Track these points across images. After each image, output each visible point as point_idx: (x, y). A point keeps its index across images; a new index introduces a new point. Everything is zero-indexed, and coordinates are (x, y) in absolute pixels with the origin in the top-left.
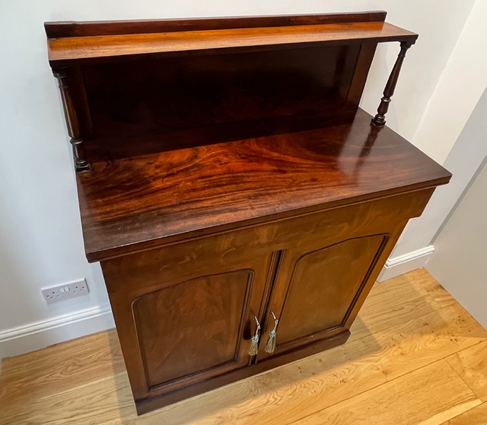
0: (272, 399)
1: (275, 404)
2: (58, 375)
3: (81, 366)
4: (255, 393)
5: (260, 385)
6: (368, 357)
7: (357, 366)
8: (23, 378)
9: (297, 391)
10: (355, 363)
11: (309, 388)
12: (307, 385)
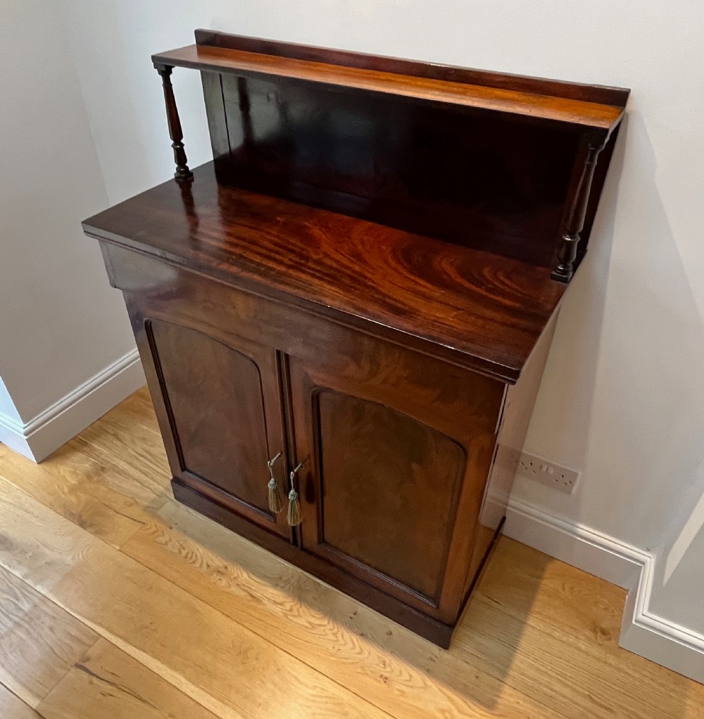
0: (288, 606)
1: (284, 613)
4: (281, 584)
5: (295, 584)
6: (457, 696)
7: (426, 686)
9: (322, 628)
10: (429, 682)
11: (338, 640)
12: (339, 636)
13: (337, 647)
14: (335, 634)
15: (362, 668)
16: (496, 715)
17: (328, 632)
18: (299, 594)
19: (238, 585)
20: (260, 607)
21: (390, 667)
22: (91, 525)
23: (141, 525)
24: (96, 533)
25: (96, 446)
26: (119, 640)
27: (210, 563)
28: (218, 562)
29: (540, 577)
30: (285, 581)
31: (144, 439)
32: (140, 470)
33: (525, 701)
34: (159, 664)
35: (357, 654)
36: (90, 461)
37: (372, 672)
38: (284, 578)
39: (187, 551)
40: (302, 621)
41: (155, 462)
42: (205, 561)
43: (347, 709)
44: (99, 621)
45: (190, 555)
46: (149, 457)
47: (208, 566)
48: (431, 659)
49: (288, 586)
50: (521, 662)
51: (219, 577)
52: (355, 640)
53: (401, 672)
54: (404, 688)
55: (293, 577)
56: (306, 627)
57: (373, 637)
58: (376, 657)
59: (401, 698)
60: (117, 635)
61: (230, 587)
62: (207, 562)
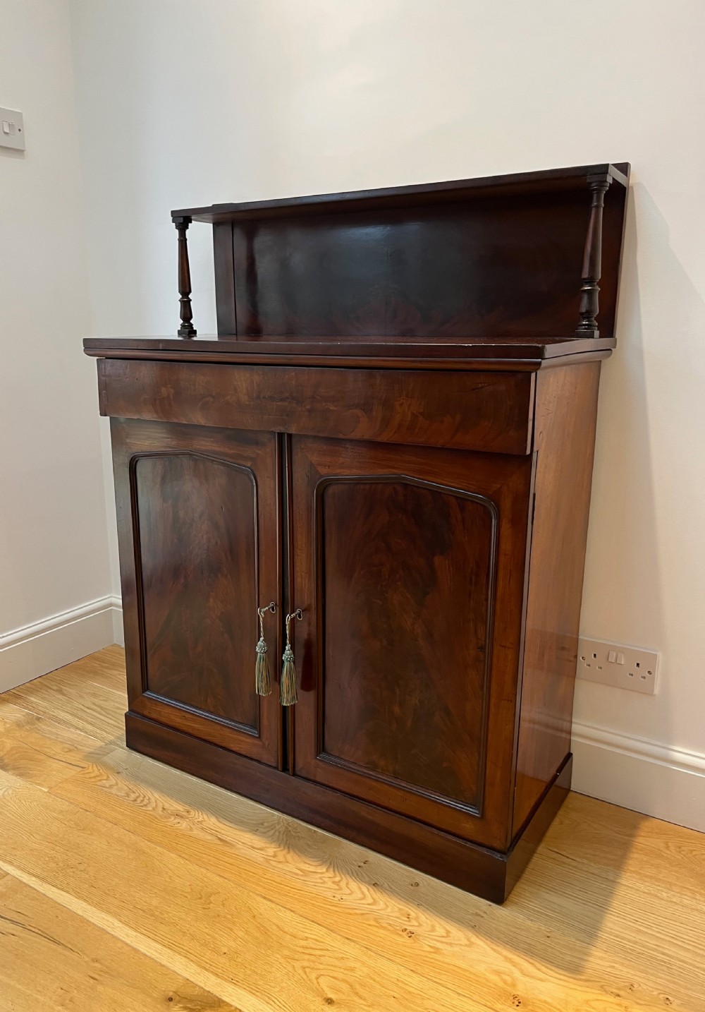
0: (270, 852)
1: (266, 859)
4: (262, 830)
6: (515, 954)
7: (471, 944)
9: (318, 875)
10: (474, 939)
11: (340, 889)
12: (343, 884)
13: (339, 897)
14: (337, 883)
15: (376, 920)
16: (581, 980)
17: (326, 880)
18: (288, 841)
19: (202, 829)
20: (232, 851)
21: (418, 921)
22: (14, 769)
23: (81, 769)
24: (21, 775)
25: (33, 699)
26: (34, 878)
27: (167, 806)
28: (178, 807)
29: (631, 836)
30: (267, 827)
31: (94, 695)
32: (87, 721)
33: (623, 964)
34: (84, 905)
35: (369, 904)
36: (23, 712)
37: (390, 925)
38: (266, 824)
39: (137, 794)
40: (291, 868)
41: (105, 714)
42: (160, 805)
43: (352, 964)
44: (8, 858)
45: (139, 801)
46: (99, 710)
47: (164, 809)
48: (478, 915)
49: (273, 831)
50: (613, 924)
51: (177, 820)
52: (365, 890)
53: (433, 926)
54: (439, 945)
55: (279, 823)
56: (297, 874)
57: (391, 888)
58: (396, 909)
59: (433, 956)
60: (29, 873)
61: (191, 829)
62: (163, 806)
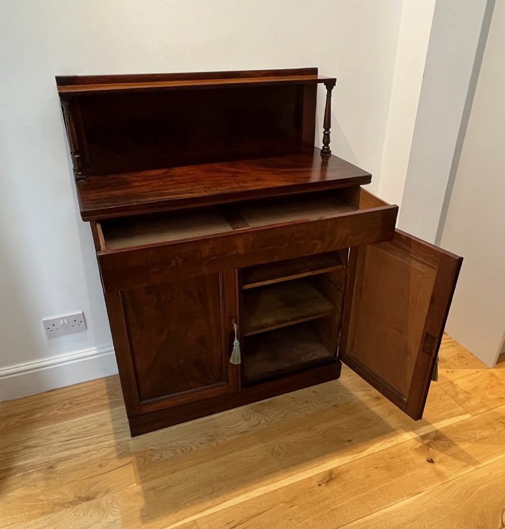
1: (266, 424)
2: (56, 411)
3: (77, 405)
4: (247, 417)
5: (253, 411)
6: (361, 388)
8: (20, 415)
11: (301, 412)
18: (260, 413)
24: (106, 493)
32: (81, 446)
34: (244, 496)
35: (314, 408)
45: (184, 449)
47: (201, 444)
56: (282, 420)
